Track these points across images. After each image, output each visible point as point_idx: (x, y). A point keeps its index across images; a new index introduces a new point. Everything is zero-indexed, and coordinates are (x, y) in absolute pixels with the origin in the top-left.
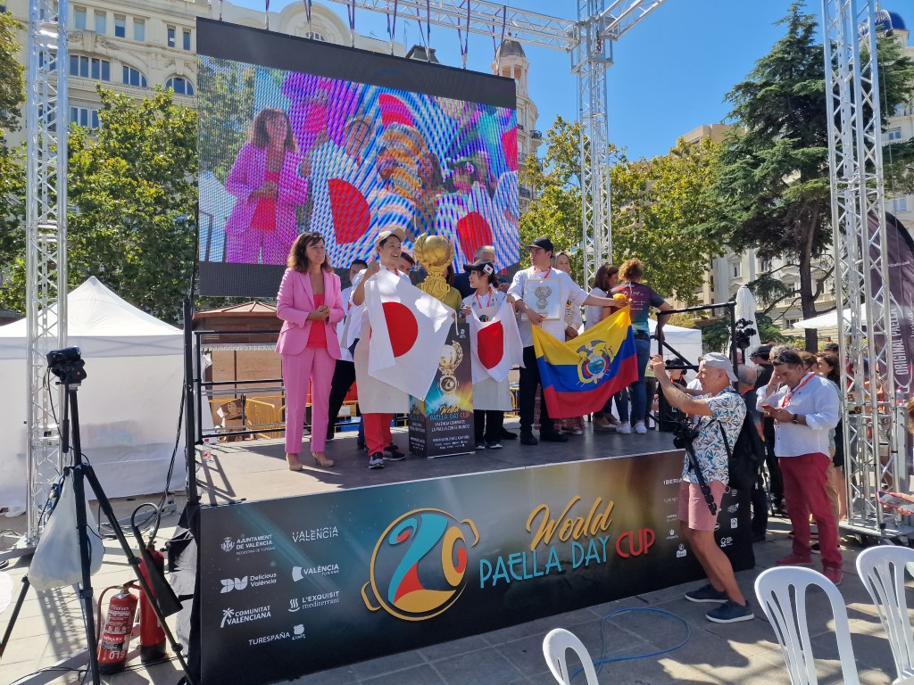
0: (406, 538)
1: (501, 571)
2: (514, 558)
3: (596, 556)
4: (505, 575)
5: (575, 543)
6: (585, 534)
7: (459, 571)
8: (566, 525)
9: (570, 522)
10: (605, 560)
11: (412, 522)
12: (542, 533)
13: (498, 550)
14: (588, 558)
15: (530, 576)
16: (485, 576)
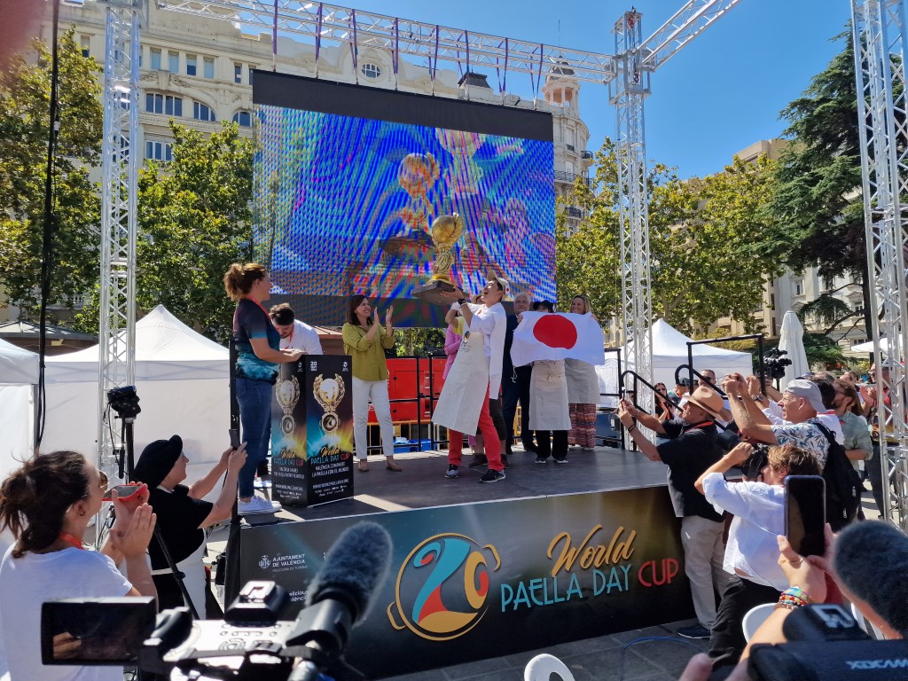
0: (431, 560)
1: (522, 596)
2: (534, 584)
3: (618, 584)
4: (526, 599)
5: (595, 571)
6: (607, 562)
7: (481, 594)
8: (587, 552)
9: (591, 550)
10: (627, 589)
11: (436, 546)
12: (564, 559)
13: (519, 575)
14: (610, 586)
15: (552, 602)
16: (506, 599)
